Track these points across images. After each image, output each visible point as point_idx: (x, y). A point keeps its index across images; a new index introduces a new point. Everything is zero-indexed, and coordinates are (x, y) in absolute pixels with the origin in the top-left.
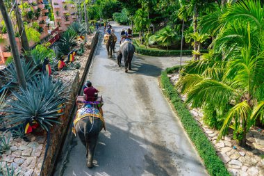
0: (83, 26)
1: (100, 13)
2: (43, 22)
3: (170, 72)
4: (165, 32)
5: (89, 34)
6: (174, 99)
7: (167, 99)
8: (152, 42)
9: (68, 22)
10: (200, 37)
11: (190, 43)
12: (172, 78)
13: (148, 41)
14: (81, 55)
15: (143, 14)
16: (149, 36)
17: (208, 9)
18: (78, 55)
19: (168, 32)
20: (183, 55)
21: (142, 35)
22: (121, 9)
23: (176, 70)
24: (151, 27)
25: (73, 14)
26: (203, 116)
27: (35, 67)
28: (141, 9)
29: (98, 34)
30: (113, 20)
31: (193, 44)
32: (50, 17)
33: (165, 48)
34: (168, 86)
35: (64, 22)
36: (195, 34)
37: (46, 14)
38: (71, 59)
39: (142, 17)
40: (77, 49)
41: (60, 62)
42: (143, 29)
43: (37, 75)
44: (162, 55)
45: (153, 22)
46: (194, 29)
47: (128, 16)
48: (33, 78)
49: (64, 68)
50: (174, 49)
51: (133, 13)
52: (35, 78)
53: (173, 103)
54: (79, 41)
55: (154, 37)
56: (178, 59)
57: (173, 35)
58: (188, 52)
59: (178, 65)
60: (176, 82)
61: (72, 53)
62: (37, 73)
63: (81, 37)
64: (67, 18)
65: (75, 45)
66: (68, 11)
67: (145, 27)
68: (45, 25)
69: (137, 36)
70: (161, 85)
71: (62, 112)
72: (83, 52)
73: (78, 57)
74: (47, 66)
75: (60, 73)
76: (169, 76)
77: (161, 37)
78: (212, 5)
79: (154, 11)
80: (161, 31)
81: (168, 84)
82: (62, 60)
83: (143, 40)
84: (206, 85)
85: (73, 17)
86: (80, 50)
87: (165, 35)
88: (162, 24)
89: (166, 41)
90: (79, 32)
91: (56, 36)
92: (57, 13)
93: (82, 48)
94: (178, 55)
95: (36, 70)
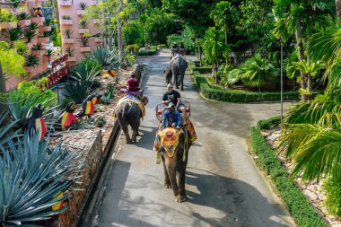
0: (114, 54)
1: (145, 36)
2: (39, 47)
3: (265, 127)
4: (254, 63)
5: (125, 67)
6: (275, 171)
7: (262, 173)
8: (234, 80)
9: (88, 49)
10: (310, 67)
11: (295, 79)
12: (269, 138)
13: (226, 79)
14: (108, 104)
15: (217, 35)
16: (228, 70)
17: (317, 24)
18: (103, 103)
19: (259, 63)
20: (285, 100)
21: (216, 69)
22: (182, 29)
23: (275, 123)
24: (232, 58)
25: (98, 36)
26: (325, 198)
27: (12, 124)
28: (214, 28)
29: (141, 68)
30: (167, 47)
31: (299, 80)
32: (54, 40)
33: (255, 89)
34: (263, 151)
35: (79, 48)
36: (301, 62)
37: (46, 34)
38: (88, 111)
39: (216, 39)
40: (101, 93)
41: (65, 115)
42: (219, 59)
43: (15, 140)
44: (251, 100)
45: (234, 49)
46: (299, 57)
47: (194, 40)
48: (6, 145)
49: (74, 125)
50: (269, 91)
51: (200, 35)
52: (11, 145)
53: (274, 179)
54: (105, 79)
55: (237, 71)
56: (277, 106)
57: (267, 68)
58: (293, 95)
59: (278, 115)
60: (277, 144)
61: (90, 99)
62: (16, 135)
63: (109, 72)
64: (85, 42)
65: (96, 85)
66: (87, 30)
67: (221, 57)
68: (42, 53)
69: (209, 71)
70: (252, 149)
71: (62, 207)
72: (112, 97)
73: (102, 107)
74: (38, 121)
75: (65, 136)
76: (264, 134)
77: (248, 72)
78: (323, 19)
79: (235, 31)
80: (248, 61)
81: (262, 147)
82: (71, 111)
83: (219, 78)
84: (324, 140)
85: (97, 39)
86: (106, 95)
87: (254, 69)
88: (249, 52)
89: (255, 78)
90: (105, 65)
91: (62, 70)
92: (68, 34)
93: (111, 91)
94: (277, 99)
95: (15, 129)
